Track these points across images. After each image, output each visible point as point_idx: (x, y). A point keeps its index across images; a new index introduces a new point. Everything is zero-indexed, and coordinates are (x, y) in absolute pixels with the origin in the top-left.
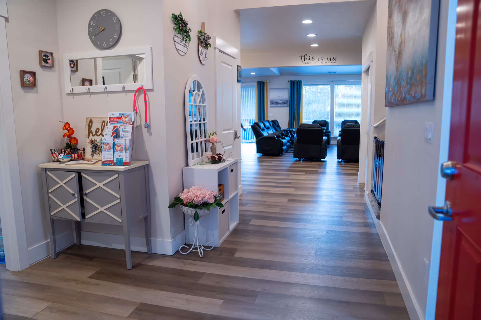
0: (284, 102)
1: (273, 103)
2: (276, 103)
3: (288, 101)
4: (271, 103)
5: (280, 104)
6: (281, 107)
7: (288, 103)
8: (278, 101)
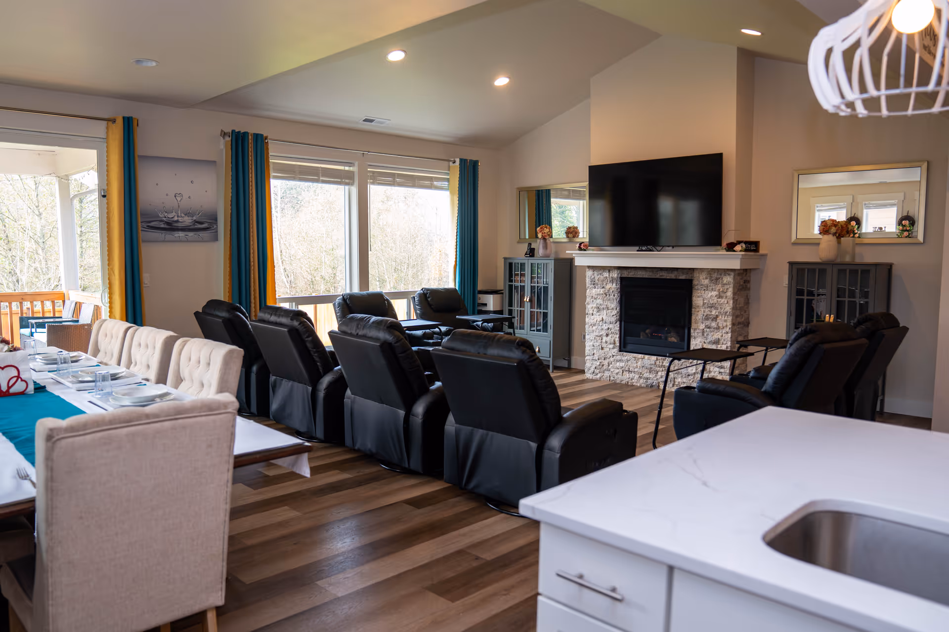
0: (201, 223)
1: (152, 224)
2: (168, 223)
3: (213, 219)
4: (145, 225)
5: (183, 229)
6: (188, 241)
7: (215, 226)
8: (173, 216)
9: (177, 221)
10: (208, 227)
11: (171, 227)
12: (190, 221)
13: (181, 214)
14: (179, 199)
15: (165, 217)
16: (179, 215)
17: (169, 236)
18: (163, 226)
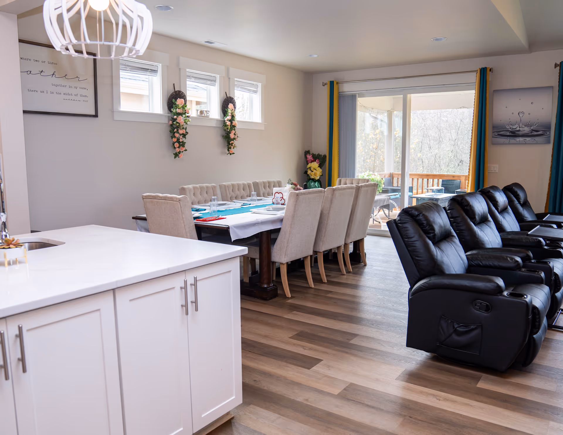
0: (537, 131)
1: (502, 133)
2: (511, 132)
3: (548, 127)
4: (496, 134)
5: (523, 136)
6: (526, 144)
7: (548, 133)
8: (516, 127)
9: (519, 131)
10: (542, 133)
11: (514, 134)
12: (528, 130)
13: (522, 125)
14: (521, 115)
15: (510, 128)
16: (521, 126)
17: (512, 140)
18: (508, 134)
